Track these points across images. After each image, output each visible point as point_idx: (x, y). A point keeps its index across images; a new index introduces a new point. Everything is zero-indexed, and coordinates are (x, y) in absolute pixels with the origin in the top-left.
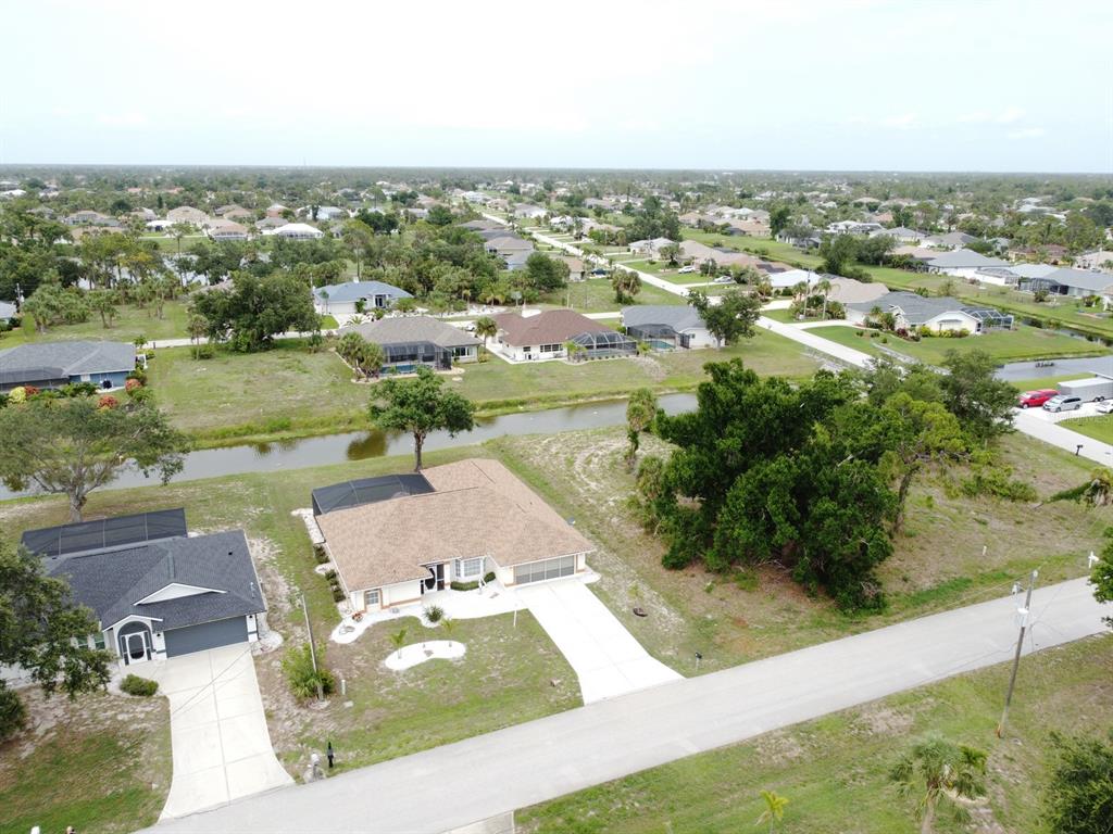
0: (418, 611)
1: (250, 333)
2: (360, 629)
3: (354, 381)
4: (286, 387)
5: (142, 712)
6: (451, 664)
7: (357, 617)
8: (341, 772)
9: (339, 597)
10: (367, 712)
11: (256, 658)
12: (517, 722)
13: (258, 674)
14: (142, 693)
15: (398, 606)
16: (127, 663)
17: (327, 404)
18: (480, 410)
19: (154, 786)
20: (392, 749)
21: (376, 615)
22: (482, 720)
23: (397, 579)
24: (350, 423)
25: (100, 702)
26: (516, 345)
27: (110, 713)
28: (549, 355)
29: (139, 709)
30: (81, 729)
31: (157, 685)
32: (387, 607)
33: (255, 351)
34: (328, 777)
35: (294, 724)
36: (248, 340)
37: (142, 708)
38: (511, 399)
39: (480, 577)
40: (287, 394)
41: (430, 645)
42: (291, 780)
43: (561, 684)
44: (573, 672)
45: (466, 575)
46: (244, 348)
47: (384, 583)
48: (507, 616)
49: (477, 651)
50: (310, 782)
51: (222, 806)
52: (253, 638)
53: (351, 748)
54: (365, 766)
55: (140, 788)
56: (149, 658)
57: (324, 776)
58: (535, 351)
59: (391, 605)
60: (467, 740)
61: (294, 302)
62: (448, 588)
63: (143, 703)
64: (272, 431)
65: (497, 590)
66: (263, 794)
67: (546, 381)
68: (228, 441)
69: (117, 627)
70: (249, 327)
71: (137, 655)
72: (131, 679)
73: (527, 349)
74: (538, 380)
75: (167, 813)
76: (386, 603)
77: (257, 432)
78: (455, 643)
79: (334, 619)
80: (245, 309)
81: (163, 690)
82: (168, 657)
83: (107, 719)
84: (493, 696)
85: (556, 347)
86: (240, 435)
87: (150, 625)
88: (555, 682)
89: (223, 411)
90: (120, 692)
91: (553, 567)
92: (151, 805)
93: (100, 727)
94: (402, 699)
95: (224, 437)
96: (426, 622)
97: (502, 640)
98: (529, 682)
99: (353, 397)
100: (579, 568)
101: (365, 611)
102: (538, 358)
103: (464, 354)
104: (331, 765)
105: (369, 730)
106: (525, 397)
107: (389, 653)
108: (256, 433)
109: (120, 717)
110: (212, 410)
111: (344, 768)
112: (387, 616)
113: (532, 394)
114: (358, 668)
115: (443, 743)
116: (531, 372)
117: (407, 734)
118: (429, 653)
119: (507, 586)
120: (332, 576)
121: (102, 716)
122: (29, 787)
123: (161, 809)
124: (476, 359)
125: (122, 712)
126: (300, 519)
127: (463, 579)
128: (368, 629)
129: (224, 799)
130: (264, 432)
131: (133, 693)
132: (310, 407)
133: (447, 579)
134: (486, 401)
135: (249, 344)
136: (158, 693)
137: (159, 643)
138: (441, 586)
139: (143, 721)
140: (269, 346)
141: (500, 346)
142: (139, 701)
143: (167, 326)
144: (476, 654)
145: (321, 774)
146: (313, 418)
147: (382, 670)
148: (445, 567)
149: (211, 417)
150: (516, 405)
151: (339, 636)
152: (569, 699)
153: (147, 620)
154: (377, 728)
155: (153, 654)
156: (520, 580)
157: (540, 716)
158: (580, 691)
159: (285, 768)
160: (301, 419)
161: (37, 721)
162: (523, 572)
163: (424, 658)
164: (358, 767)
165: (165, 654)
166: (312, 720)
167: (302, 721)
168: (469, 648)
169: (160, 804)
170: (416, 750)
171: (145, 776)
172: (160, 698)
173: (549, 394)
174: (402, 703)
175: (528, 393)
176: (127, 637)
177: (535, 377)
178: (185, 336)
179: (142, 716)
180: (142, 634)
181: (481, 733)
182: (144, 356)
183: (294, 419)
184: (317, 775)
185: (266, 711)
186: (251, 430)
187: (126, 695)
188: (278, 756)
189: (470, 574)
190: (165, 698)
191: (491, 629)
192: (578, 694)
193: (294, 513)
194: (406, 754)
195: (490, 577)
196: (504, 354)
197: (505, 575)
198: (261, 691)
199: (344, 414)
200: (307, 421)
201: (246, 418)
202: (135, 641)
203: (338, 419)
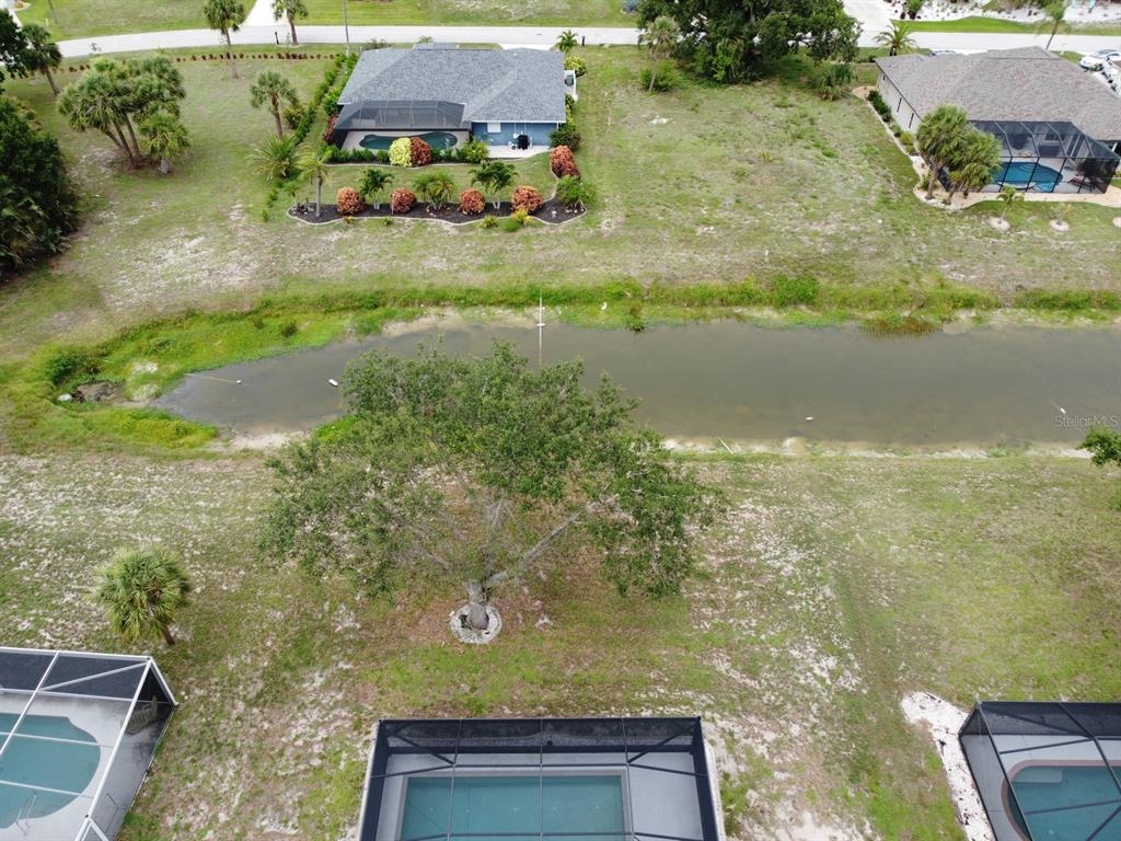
1: (732, 47)
3: (921, 195)
4: (806, 197)
17: (879, 255)
24: (920, 307)
40: (810, 217)
46: (720, 75)
64: (782, 304)
77: (757, 301)
99: (926, 243)
108: (755, 303)
110: (687, 239)
130: (770, 303)
135: (728, 69)
146: (857, 284)
149: (684, 253)
160: (835, 286)
182: (573, 72)
183: (822, 281)
186: (747, 295)
193: (910, 710)
199: (914, 284)
200: (845, 289)
203: (901, 295)
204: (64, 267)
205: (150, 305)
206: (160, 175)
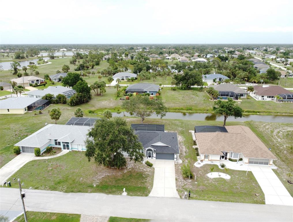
0: (218, 164)
1: (185, 85)
2: (202, 164)
3: (210, 100)
4: (192, 99)
5: (149, 170)
6: (226, 180)
7: (202, 161)
8: (192, 199)
9: (198, 155)
10: (201, 186)
11: (175, 165)
12: (243, 202)
13: (175, 169)
14: (149, 166)
15: (213, 161)
16: (147, 158)
17: (202, 105)
18: (245, 112)
19: (149, 188)
20: (206, 198)
21: (206, 162)
22: (232, 198)
23: (214, 154)
24: (207, 111)
25: (141, 165)
26: (259, 95)
27: (142, 168)
28: (270, 99)
29: (148, 169)
30: (136, 170)
31: (153, 165)
32: (210, 160)
33: (186, 90)
34: (188, 199)
35: (182, 183)
36: (185, 87)
37: (149, 169)
38: (255, 110)
39: (238, 159)
40: (192, 101)
41: (220, 174)
42: (179, 197)
43: (259, 196)
44: (263, 193)
45: (234, 157)
46: (183, 89)
47: (210, 154)
48: (245, 172)
49: (234, 179)
50: (184, 199)
51: (163, 198)
52: (175, 159)
53: (195, 194)
54: (198, 200)
55: (146, 187)
56: (152, 158)
57: (187, 199)
58: (265, 97)
59: (211, 160)
60: (227, 202)
61: (198, 78)
62: (228, 159)
63: (149, 168)
64: (187, 110)
65: (242, 164)
66: (172, 198)
67: (268, 107)
68: (176, 111)
69: (147, 149)
70: (185, 84)
71: (150, 157)
72: (148, 162)
73: (263, 97)
74: (265, 106)
75: (151, 195)
76: (210, 159)
77: (184, 110)
78: (227, 175)
79: (196, 160)
80: (185, 79)
81: (154, 166)
82: (156, 159)
83: (141, 169)
84: (236, 193)
85: (273, 97)
86: (179, 110)
87: (153, 150)
88: (257, 195)
89: (177, 103)
90: (145, 164)
91: (262, 161)
92: (147, 192)
93: (140, 171)
94: (210, 186)
95: (176, 110)
96: (220, 167)
97: (242, 178)
98: (248, 192)
99: (209, 104)
100: (270, 164)
101: (204, 160)
102: (266, 100)
103: (243, 96)
104: (189, 197)
105: (200, 191)
106: (260, 111)
107: (209, 173)
109: (144, 170)
110: (174, 103)
111: (192, 198)
112: (209, 163)
113: (263, 110)
114: (200, 174)
115: (220, 201)
116: (264, 103)
117: (210, 195)
118: (220, 176)
119: (246, 163)
120: (197, 149)
121: (141, 168)
122: (125, 179)
123: (149, 193)
124: (246, 98)
125: (145, 169)
126: (191, 133)
127: (233, 158)
128: (204, 165)
129: (163, 196)
130: (185, 110)
131: (148, 165)
132: (197, 105)
133: (228, 157)
134: (247, 110)
135: (185, 88)
136: (153, 167)
137: (155, 155)
138: (226, 159)
139: (149, 172)
140: (189, 89)
141: (254, 95)
142: (149, 167)
143: (167, 82)
144: (233, 180)
145: (187, 198)
146: (198, 108)
147: (206, 176)
148: (228, 153)
149: (174, 104)
150: (257, 113)
151: (196, 165)
152: (261, 201)
153: (153, 149)
154: (203, 191)
155: (153, 157)
156: (250, 162)
157: (250, 203)
158: (265, 200)
159: (178, 194)
160: (195, 108)
161: (128, 166)
162: (252, 161)
163: (218, 177)
164: (196, 199)
165: (155, 158)
166: (186, 184)
167: (184, 183)
168: (231, 177)
169: (149, 192)
170: (212, 200)
171: (147, 185)
172: (153, 168)
173: (268, 111)
174: (210, 187)
175: (261, 109)
176: (148, 152)
177: (264, 105)
178: (170, 85)
179: (149, 171)
180: (151, 152)
181: (231, 202)
182: (161, 88)
183: (193, 108)
184: (186, 198)
185: (176, 178)
186: (182, 109)
187: (146, 165)
188: (177, 190)
189: (235, 157)
190: (154, 168)
191: (239, 174)
192: (264, 200)
193: (190, 131)
194: (209, 200)
195: (241, 159)
196: (255, 97)
197: (245, 160)
198: (175, 173)
199: (206, 108)
200: (196, 109)
201: (181, 106)
202: (150, 153)
203: (204, 109)
204: (89, 103)
205: (100, 107)
206: (101, 96)
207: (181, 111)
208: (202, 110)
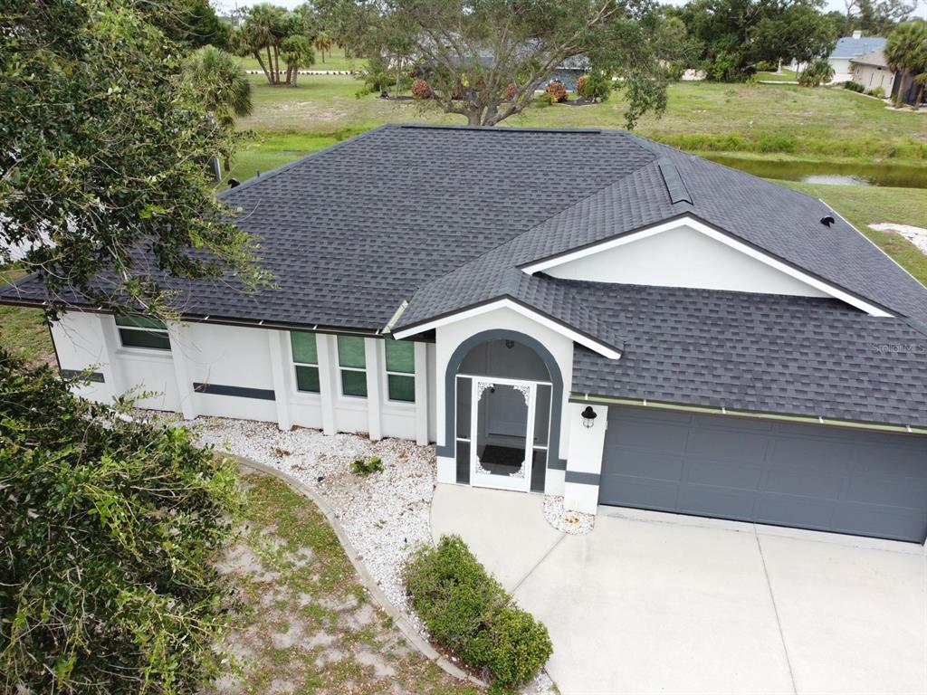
3: (891, 108)
16: (463, 475)
24: (892, 155)
40: (790, 109)
56: (538, 483)
64: (764, 150)
69: (454, 332)
71: (502, 457)
77: (742, 149)
82: (602, 502)
86: (717, 149)
87: (564, 360)
90: (393, 596)
108: (740, 149)
130: (753, 150)
137: (583, 441)
153: (558, 340)
155: (553, 477)
160: (812, 140)
165: (594, 490)
176: (479, 383)
180: (529, 389)
183: (800, 138)
186: (733, 144)
199: (884, 142)
200: (822, 143)
203: (872, 148)
206: (292, 88)
207: (724, 154)
208: (857, 153)
